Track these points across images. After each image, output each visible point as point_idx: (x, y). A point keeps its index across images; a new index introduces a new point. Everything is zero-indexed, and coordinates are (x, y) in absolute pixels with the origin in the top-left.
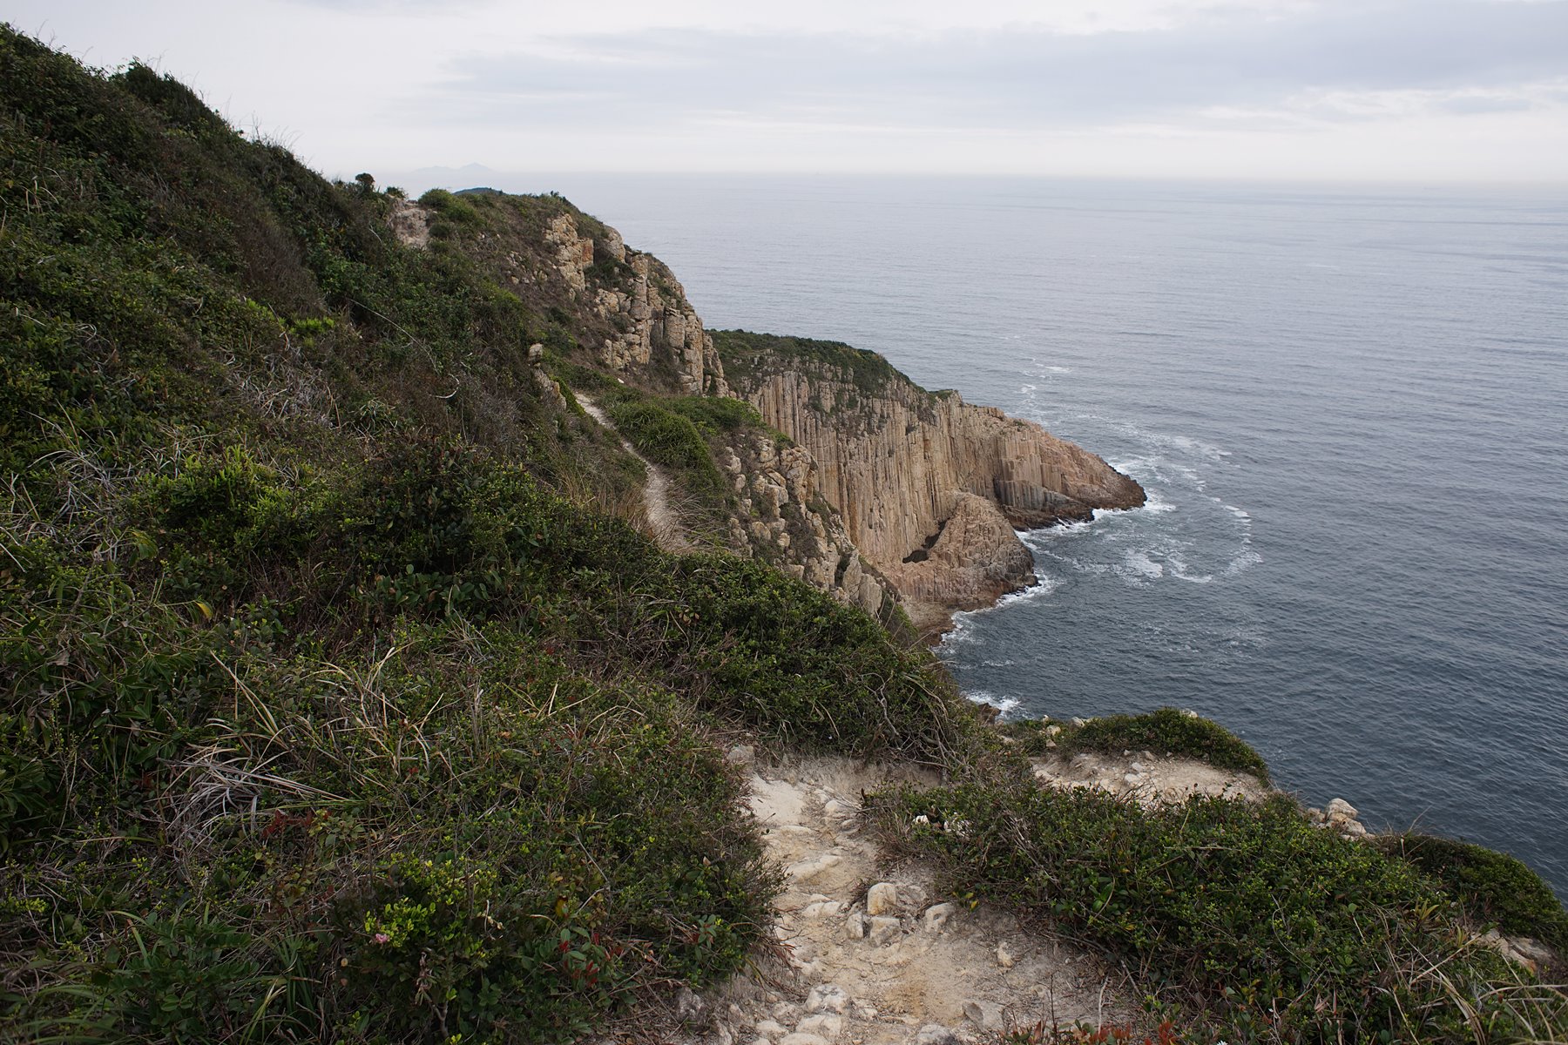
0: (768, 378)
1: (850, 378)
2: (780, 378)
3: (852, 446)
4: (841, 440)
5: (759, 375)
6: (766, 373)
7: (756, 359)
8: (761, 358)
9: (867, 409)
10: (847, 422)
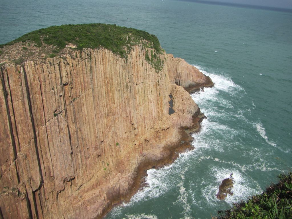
0: (133, 47)
1: (153, 46)
2: (137, 47)
3: (160, 74)
4: (157, 72)
5: (129, 45)
6: (132, 45)
7: (127, 39)
8: (129, 37)
9: (159, 58)
10: (156, 64)
